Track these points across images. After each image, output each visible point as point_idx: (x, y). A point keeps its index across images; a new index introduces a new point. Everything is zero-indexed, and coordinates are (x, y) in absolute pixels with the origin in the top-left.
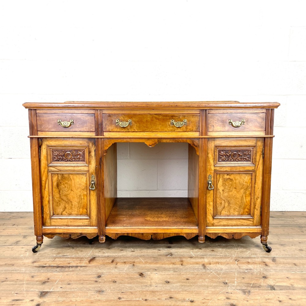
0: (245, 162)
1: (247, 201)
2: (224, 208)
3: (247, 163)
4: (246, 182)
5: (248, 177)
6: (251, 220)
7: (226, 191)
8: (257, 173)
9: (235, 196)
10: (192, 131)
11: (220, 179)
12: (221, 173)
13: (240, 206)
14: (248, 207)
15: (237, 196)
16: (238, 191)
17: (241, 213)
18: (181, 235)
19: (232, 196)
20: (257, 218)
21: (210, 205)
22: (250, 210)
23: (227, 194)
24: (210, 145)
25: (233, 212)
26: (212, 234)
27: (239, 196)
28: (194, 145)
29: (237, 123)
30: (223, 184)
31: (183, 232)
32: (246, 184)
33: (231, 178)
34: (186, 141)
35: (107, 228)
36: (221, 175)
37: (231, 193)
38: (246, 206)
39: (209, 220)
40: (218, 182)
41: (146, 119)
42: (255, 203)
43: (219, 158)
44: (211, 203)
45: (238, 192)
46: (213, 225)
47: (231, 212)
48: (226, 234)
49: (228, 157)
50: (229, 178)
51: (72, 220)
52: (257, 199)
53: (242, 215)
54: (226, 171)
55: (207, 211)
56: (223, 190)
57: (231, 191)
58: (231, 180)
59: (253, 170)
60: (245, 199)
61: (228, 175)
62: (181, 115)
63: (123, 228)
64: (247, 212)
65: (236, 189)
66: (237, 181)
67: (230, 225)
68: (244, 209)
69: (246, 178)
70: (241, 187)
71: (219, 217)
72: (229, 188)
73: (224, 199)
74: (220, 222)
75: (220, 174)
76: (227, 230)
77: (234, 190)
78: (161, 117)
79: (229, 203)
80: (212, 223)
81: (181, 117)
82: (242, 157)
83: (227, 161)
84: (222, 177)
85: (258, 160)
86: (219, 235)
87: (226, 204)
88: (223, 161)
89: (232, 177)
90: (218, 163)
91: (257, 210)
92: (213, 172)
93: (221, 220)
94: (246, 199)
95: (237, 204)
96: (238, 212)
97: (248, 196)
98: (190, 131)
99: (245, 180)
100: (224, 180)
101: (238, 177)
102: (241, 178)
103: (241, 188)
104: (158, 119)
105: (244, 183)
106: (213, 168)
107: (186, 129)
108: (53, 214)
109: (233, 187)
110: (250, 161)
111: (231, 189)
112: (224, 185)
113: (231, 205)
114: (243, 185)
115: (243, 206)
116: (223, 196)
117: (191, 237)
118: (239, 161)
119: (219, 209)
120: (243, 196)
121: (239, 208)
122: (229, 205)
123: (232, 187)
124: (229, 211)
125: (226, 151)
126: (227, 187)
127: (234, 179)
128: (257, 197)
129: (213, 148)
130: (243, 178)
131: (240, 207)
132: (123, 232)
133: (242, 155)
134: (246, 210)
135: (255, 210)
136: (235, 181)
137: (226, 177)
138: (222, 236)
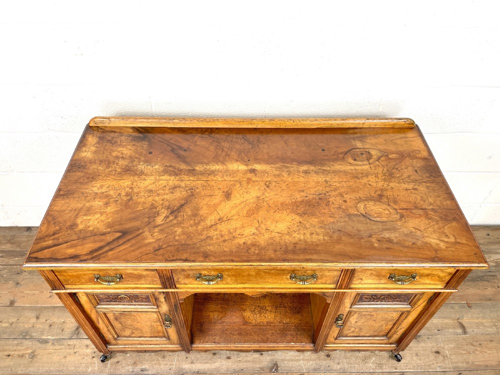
1: (387, 328)
2: (353, 332)
3: (401, 303)
4: (392, 317)
5: (396, 313)
6: (386, 340)
7: (359, 322)
9: (371, 325)
13: (375, 331)
15: (374, 325)
16: (378, 322)
19: (367, 325)
20: (395, 339)
21: (334, 332)
22: (387, 333)
23: (361, 324)
27: (377, 325)
35: (194, 346)
38: (385, 331)
39: (330, 341)
41: (247, 273)
50: (368, 314)
52: (401, 329)
56: (356, 322)
60: (384, 327)
63: (215, 346)
64: (383, 335)
65: (375, 321)
69: (393, 314)
71: (344, 338)
72: (365, 320)
73: (355, 327)
74: (343, 341)
75: (356, 311)
77: (372, 321)
78: (273, 271)
80: (333, 342)
87: (357, 330)
90: (358, 303)
91: (397, 335)
92: (347, 312)
95: (372, 330)
100: (361, 316)
101: (382, 313)
103: (383, 321)
104: (269, 273)
105: (389, 317)
108: (119, 336)
111: (368, 321)
112: (359, 318)
113: (363, 330)
119: (346, 332)
120: (382, 325)
122: (360, 330)
126: (362, 320)
136: (375, 316)
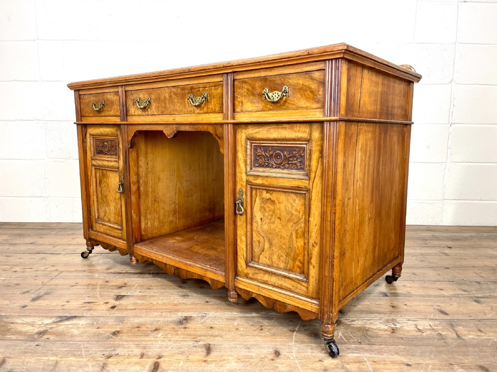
0: (294, 171)
1: (299, 246)
2: (263, 251)
3: (298, 172)
4: (296, 210)
5: (299, 200)
6: (304, 284)
7: (265, 222)
8: (313, 194)
9: (279, 232)
10: (214, 112)
11: (256, 198)
12: (258, 187)
13: (288, 253)
14: (300, 258)
15: (283, 234)
16: (284, 224)
17: (289, 266)
18: (205, 279)
19: (275, 232)
20: (314, 284)
21: (241, 241)
22: (303, 264)
23: (267, 227)
24: (240, 137)
25: (277, 262)
26: (244, 292)
27: (285, 233)
28: (217, 136)
29: (275, 94)
30: (261, 207)
31: (207, 276)
32: (297, 213)
33: (273, 199)
34: (207, 129)
35: (135, 246)
36: (258, 190)
37: (273, 226)
38: (298, 255)
39: (241, 267)
40: (253, 202)
42: (310, 252)
43: (256, 160)
44: (244, 238)
45: (283, 226)
46: (246, 276)
47: (273, 260)
48: (262, 298)
49: (268, 160)
50: (269, 199)
51: (110, 229)
52: (313, 246)
53: (290, 270)
54: (262, 185)
55: (238, 249)
56: (261, 219)
57: (274, 223)
58: (273, 202)
59: (306, 187)
60: (295, 242)
61: (268, 191)
62: (201, 86)
64: (299, 267)
65: (280, 219)
66: (282, 206)
67: (270, 283)
68: (294, 260)
69: (296, 203)
70: (288, 217)
71: (256, 266)
72: (270, 217)
73: (263, 235)
74: (256, 273)
75: (256, 189)
76: (264, 291)
77: (277, 221)
79: (271, 244)
80: (246, 272)
81: (201, 89)
82: (289, 161)
83: (267, 166)
84: (260, 196)
85: (313, 168)
86: (254, 296)
87: (267, 245)
88: (261, 166)
89: (274, 196)
90: (254, 169)
91: (314, 267)
92: (245, 184)
93: (257, 271)
94: (297, 242)
95: (283, 248)
96: (285, 263)
97: (300, 237)
98: (211, 111)
99: (295, 205)
100: (263, 202)
101: (282, 197)
102: (287, 200)
103: (289, 221)
105: (293, 212)
106: (244, 177)
107: (208, 108)
108: (98, 218)
109: (276, 216)
110: (302, 169)
111: (273, 219)
112: (263, 209)
113: (274, 248)
114: (292, 214)
115: (292, 254)
116: (261, 228)
117: (217, 286)
118: (285, 168)
119: (257, 250)
120: (292, 235)
121: (286, 256)
122: (270, 247)
123: (274, 216)
124: (271, 259)
125: (266, 148)
126: (267, 214)
127: (276, 201)
128: (313, 242)
129: (243, 143)
130: (292, 201)
131: (288, 255)
132: (147, 256)
133: (290, 157)
134: (298, 263)
135: (311, 267)
136: (278, 205)
137: (266, 195)
138: (257, 298)
